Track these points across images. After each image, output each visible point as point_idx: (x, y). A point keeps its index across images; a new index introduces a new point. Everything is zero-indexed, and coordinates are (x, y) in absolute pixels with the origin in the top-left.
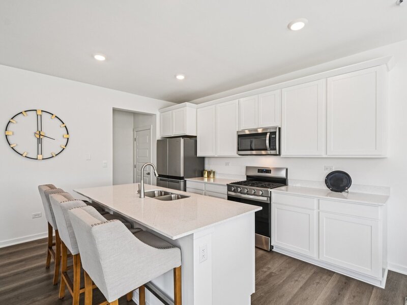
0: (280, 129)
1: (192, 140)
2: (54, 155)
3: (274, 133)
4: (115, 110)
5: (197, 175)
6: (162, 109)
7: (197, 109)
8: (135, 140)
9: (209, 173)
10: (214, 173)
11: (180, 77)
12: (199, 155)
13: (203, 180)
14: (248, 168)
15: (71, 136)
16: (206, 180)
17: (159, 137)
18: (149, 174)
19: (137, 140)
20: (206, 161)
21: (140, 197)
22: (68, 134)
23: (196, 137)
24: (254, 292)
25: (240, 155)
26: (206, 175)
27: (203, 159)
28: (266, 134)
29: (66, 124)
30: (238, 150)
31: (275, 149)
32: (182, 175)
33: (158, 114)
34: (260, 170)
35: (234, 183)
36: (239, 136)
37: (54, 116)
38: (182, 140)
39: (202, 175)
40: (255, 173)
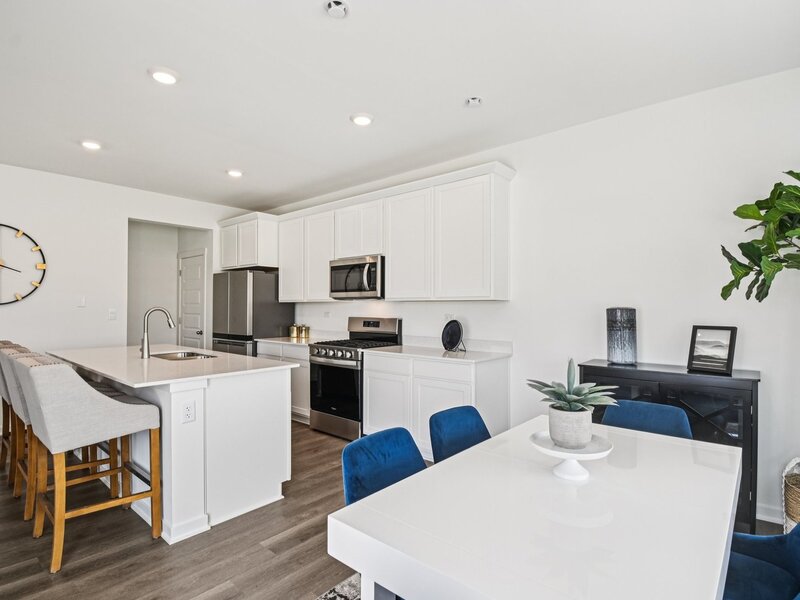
0: (383, 258)
1: (271, 276)
2: (19, 298)
3: (374, 265)
4: (132, 223)
5: (281, 334)
6: (225, 222)
7: (279, 222)
8: (180, 273)
9: (300, 330)
10: (308, 329)
11: (235, 174)
12: (282, 299)
13: (289, 341)
14: (352, 320)
15: (50, 266)
16: (295, 341)
17: (217, 269)
18: (201, 333)
19: (183, 273)
20: (298, 310)
21: (142, 357)
22: (44, 262)
23: (277, 269)
24: (289, 479)
25: (335, 298)
26: (295, 334)
27: (291, 307)
28: (363, 266)
29: (42, 245)
30: (332, 291)
31: (374, 289)
32: (249, 332)
33: (216, 229)
34: (367, 323)
35: (322, 343)
36: (333, 269)
37: (21, 233)
38: (250, 275)
39: (287, 334)
40: (360, 328)
